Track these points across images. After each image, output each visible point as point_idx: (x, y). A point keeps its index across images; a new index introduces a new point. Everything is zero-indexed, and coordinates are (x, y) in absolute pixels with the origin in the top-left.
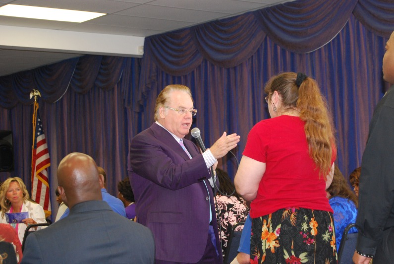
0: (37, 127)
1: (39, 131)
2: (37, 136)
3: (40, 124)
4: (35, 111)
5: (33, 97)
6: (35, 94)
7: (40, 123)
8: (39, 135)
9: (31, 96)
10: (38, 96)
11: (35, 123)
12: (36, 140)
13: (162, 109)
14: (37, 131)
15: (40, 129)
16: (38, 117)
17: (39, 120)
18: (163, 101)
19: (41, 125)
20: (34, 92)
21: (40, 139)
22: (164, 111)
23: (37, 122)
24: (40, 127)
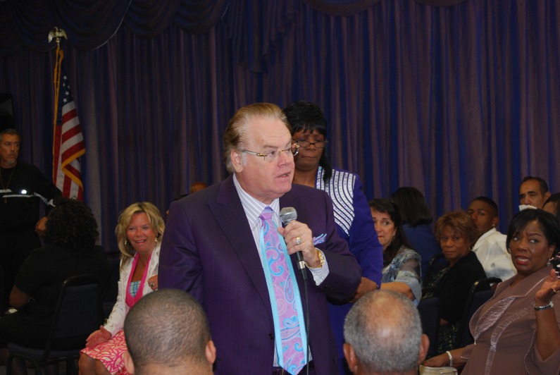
0: (62, 90)
1: (65, 97)
2: (61, 105)
3: (67, 85)
4: (58, 64)
5: (54, 39)
6: (57, 34)
7: (67, 82)
8: (66, 103)
9: (51, 38)
10: (62, 38)
11: (59, 82)
12: (60, 111)
13: (236, 155)
14: (62, 96)
15: (67, 93)
16: (64, 72)
17: (65, 78)
18: (235, 140)
19: (69, 87)
20: (55, 31)
21: (67, 109)
22: (240, 158)
23: (62, 81)
24: (68, 90)
